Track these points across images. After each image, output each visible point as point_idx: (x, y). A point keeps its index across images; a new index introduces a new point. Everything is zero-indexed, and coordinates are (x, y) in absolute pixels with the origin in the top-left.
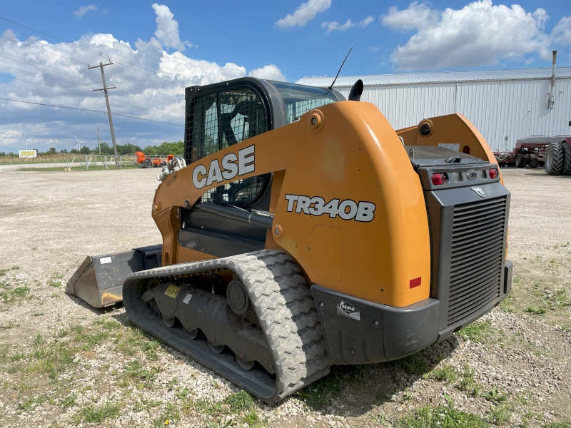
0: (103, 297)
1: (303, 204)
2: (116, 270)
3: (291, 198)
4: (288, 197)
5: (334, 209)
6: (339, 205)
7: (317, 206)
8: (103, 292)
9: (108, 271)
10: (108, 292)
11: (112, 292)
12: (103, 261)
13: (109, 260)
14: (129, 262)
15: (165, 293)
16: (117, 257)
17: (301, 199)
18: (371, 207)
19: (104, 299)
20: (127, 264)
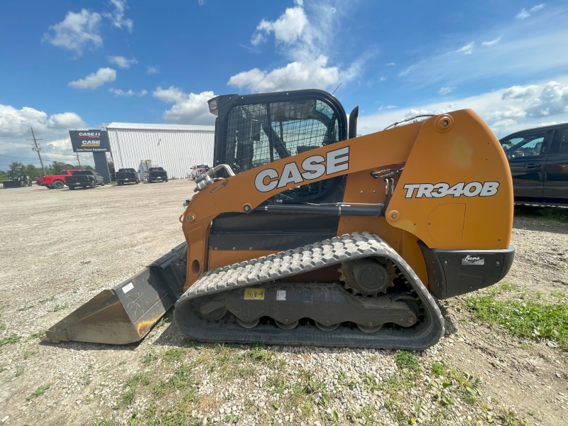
0: (138, 329)
1: (426, 190)
2: (140, 294)
3: (411, 188)
4: (406, 186)
5: (459, 190)
6: (464, 186)
7: (440, 190)
8: (137, 323)
9: (134, 299)
10: (141, 321)
11: (145, 319)
12: (126, 290)
13: (130, 287)
14: (148, 280)
15: (245, 298)
16: (136, 280)
17: (423, 186)
18: (496, 185)
19: (141, 330)
20: (147, 284)
